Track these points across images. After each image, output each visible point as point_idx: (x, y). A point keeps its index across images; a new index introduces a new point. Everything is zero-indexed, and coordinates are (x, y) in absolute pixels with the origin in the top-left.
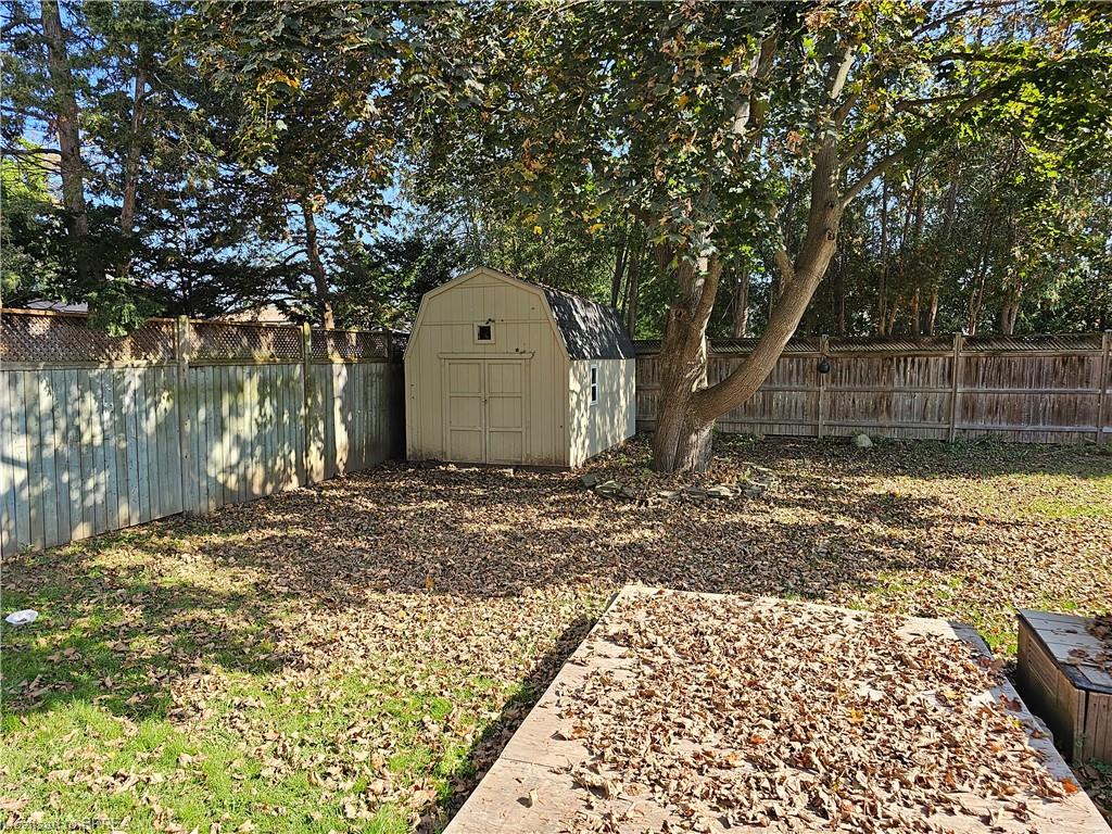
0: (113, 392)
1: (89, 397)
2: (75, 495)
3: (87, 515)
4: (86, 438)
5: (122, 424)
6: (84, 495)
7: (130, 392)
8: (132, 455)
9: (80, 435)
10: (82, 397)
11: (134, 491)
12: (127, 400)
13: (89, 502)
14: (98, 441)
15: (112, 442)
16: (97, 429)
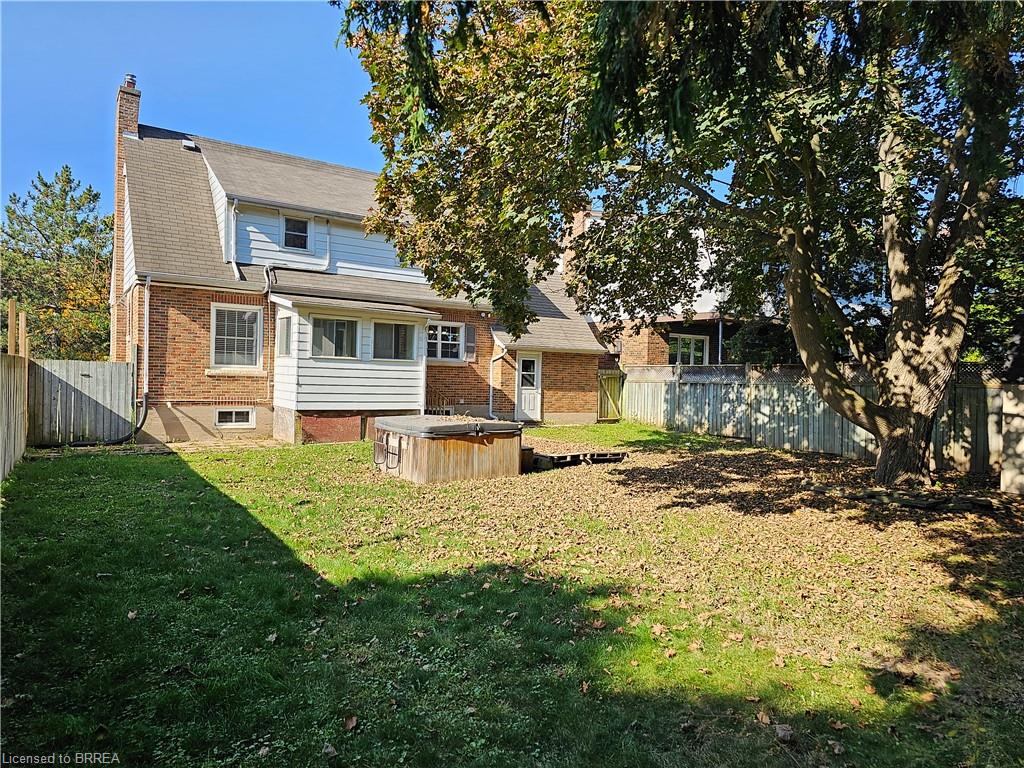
0: (803, 393)
1: (792, 396)
2: (785, 431)
3: (790, 440)
4: (790, 411)
5: (807, 408)
6: (789, 432)
7: (811, 395)
8: (811, 422)
9: (788, 409)
10: (789, 396)
11: (811, 436)
12: (809, 398)
13: (791, 435)
14: (795, 413)
15: (802, 414)
16: (795, 408)
